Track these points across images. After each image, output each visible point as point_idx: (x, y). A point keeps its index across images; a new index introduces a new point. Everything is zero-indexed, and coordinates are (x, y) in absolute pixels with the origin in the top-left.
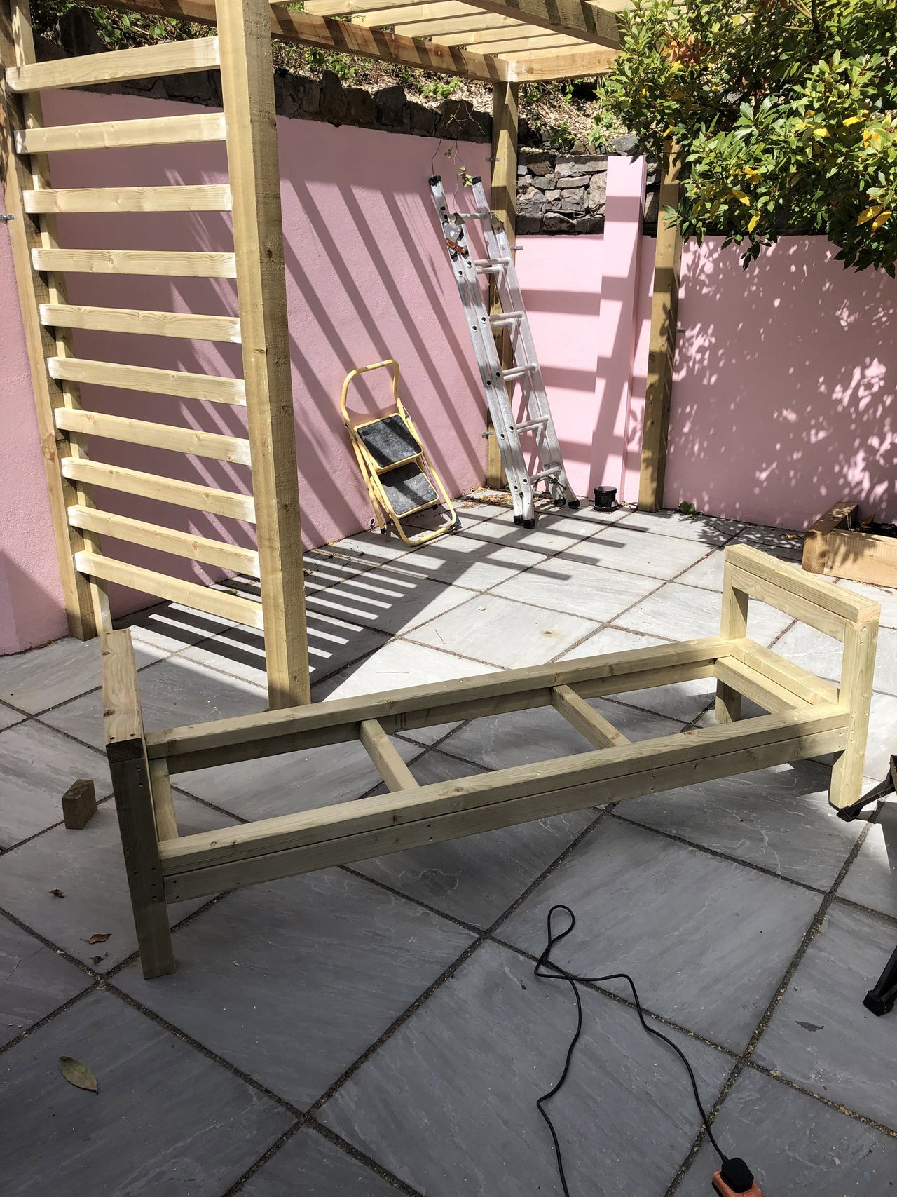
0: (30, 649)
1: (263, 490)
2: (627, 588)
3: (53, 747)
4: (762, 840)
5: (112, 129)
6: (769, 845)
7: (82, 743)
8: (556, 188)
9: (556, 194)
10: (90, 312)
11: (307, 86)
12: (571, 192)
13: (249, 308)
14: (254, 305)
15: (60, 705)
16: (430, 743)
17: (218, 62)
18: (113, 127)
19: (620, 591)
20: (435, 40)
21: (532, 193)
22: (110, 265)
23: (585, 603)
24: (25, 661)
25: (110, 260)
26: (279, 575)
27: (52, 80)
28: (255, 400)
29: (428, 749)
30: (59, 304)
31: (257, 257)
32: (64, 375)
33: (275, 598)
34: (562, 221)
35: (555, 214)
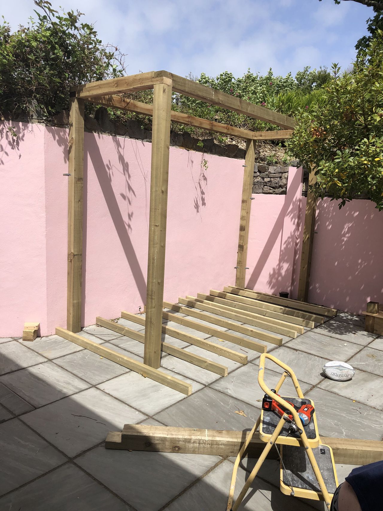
1: (151, 276)
3: (57, 372)
4: (343, 433)
6: (345, 435)
7: (69, 372)
8: (269, 177)
9: (268, 179)
11: (178, 137)
12: (274, 179)
13: (153, 210)
15: (62, 357)
16: (207, 384)
21: (259, 179)
28: (152, 243)
29: (206, 386)
33: (151, 320)
34: (270, 189)
35: (268, 187)
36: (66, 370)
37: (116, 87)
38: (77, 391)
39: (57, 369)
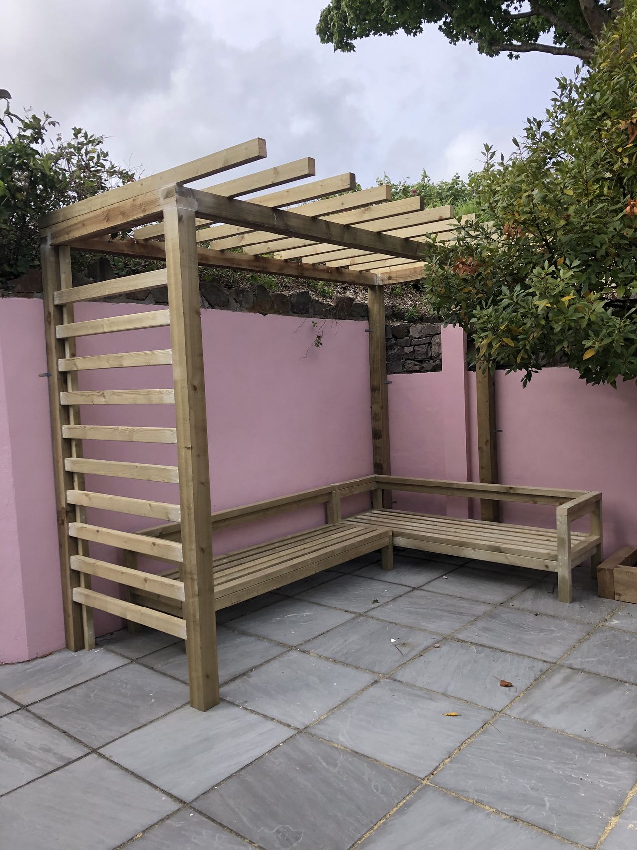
0: (36, 658)
1: (187, 538)
2: (467, 611)
3: (32, 729)
4: (544, 805)
5: (108, 322)
6: (549, 810)
7: (54, 726)
8: (411, 345)
9: (411, 349)
10: (91, 428)
11: (245, 293)
12: (420, 347)
13: (181, 421)
14: (184, 419)
15: (46, 698)
16: (301, 727)
17: (166, 282)
18: (109, 320)
19: (462, 613)
20: (328, 265)
21: (396, 349)
22: (103, 400)
23: (434, 622)
24: (31, 666)
25: (104, 397)
26: (196, 599)
27: (78, 297)
28: (184, 479)
29: (299, 731)
30: (75, 424)
31: (186, 391)
32: (74, 469)
33: (194, 616)
34: (415, 365)
35: (411, 361)
36: (50, 724)
37: (106, 221)
38: (62, 764)
39: (35, 723)
